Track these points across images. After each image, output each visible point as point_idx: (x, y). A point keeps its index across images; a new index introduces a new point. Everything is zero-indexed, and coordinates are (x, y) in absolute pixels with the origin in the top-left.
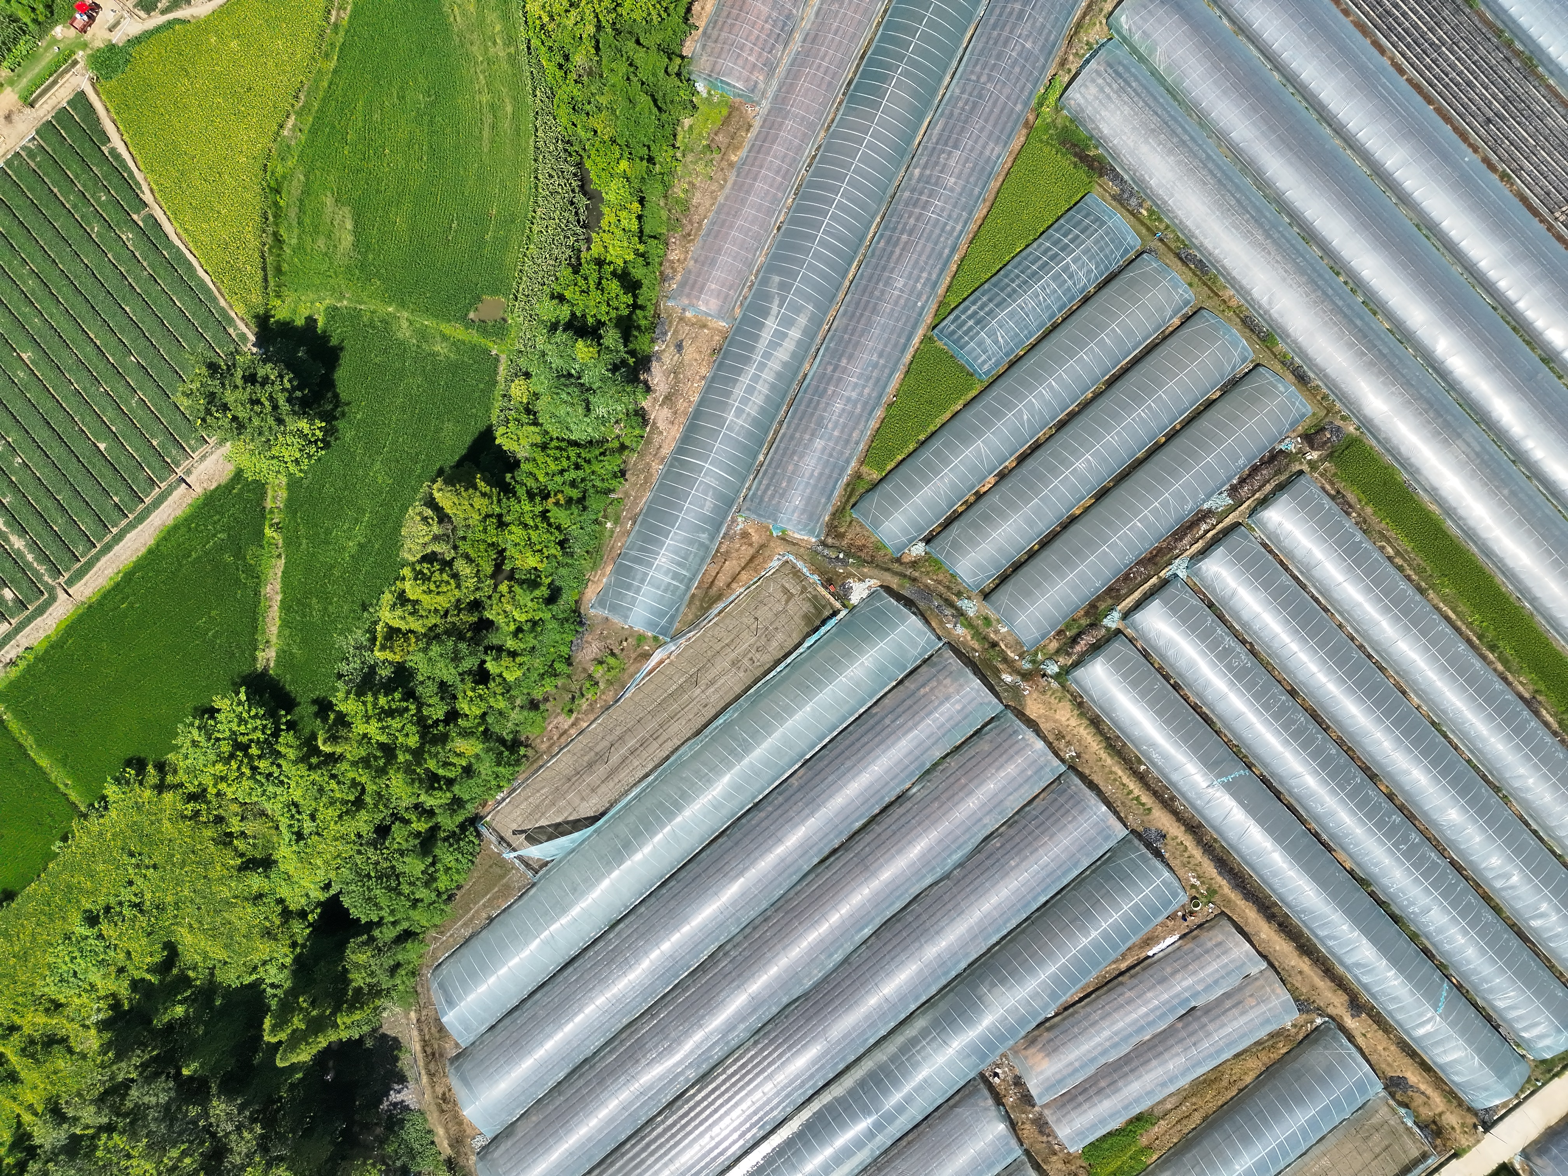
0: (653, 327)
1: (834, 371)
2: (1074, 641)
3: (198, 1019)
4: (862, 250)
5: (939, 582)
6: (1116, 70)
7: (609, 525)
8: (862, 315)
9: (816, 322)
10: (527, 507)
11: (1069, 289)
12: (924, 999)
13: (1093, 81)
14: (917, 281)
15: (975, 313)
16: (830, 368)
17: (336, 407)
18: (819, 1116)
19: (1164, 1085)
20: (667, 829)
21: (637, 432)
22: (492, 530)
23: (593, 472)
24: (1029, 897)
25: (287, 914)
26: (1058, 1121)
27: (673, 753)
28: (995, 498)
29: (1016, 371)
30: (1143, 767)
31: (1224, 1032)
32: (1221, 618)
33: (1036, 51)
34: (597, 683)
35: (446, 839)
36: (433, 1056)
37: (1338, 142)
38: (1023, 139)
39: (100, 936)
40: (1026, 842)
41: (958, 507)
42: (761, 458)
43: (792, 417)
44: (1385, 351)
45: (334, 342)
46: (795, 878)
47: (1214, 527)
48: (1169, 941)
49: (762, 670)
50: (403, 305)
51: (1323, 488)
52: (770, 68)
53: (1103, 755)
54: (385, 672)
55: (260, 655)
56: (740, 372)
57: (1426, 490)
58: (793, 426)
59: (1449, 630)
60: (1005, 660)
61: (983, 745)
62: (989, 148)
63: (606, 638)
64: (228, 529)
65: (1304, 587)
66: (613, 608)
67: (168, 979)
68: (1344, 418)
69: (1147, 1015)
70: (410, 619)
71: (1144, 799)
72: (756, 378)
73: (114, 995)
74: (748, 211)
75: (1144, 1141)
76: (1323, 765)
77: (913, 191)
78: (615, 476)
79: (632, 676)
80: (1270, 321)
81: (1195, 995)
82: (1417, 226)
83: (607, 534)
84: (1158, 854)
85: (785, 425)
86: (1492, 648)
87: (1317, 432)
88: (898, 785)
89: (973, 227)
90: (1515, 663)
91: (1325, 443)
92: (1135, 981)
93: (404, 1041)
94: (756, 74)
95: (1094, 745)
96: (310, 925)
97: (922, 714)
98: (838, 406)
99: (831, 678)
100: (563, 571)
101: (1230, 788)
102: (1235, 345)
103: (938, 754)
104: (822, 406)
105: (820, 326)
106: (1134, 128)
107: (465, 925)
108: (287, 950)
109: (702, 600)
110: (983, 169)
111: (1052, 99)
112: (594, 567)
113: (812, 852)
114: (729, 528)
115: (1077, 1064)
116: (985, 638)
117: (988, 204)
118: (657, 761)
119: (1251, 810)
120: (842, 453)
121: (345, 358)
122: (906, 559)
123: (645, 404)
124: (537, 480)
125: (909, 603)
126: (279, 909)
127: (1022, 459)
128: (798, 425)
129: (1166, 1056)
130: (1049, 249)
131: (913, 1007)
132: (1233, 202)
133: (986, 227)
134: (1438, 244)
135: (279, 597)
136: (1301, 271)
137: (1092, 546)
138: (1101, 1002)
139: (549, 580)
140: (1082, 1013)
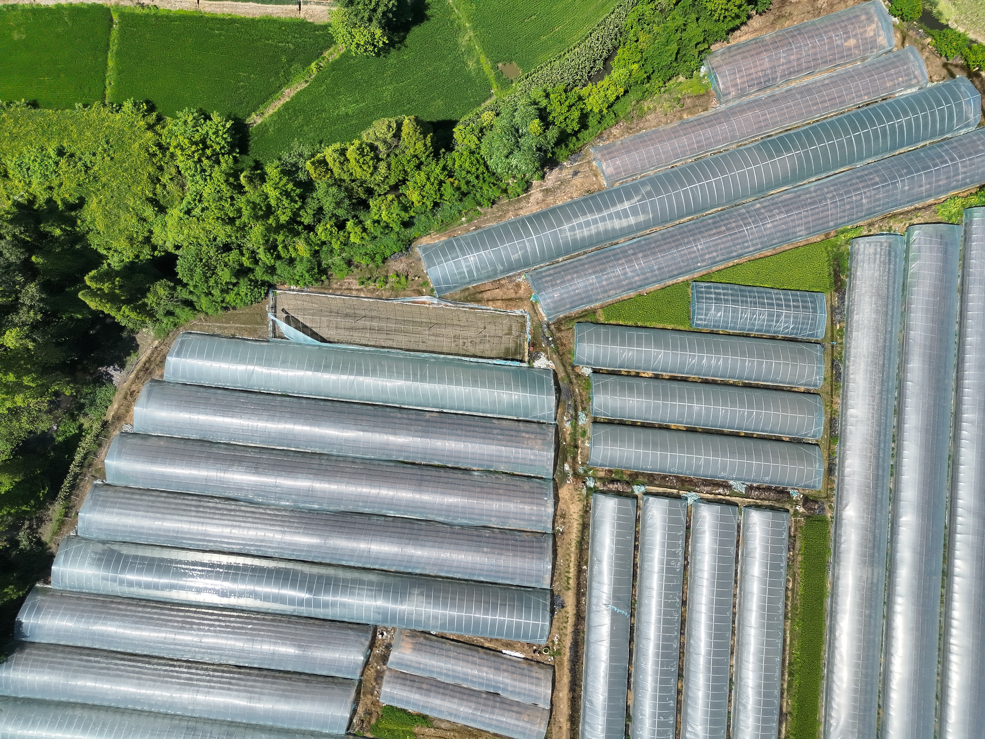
0: (573, 152)
1: (633, 254)
2: (613, 481)
3: (61, 244)
4: (698, 215)
5: (581, 395)
6: (890, 251)
7: (464, 219)
8: (670, 243)
9: (646, 225)
10: (438, 171)
11: (770, 326)
12: (385, 568)
13: (876, 245)
14: (709, 253)
15: (720, 294)
16: (631, 252)
17: (400, 42)
18: (287, 572)
19: (451, 714)
20: (352, 377)
21: (519, 190)
22: (412, 164)
23: (481, 188)
24: (477, 572)
25: (147, 240)
26: (389, 682)
27: (388, 348)
28: (643, 383)
29: (711, 337)
30: (585, 567)
31: (500, 718)
32: (687, 538)
33: (865, 207)
34: (387, 283)
35: (251, 280)
36: (146, 370)
37: (953, 384)
38: (819, 239)
39: (57, 163)
40: (501, 546)
41: (623, 370)
42: (560, 259)
43: (593, 256)
44: (879, 496)
45: (428, 13)
46: (384, 458)
47: (725, 495)
48: (518, 654)
49: (464, 352)
50: (475, 28)
51: (790, 528)
52: (742, 93)
53: (574, 544)
54: (302, 176)
55: (253, 115)
56: (591, 211)
57: (833, 575)
58: (589, 260)
59: (780, 646)
60: (574, 459)
61: (526, 485)
62: (800, 228)
63: (411, 267)
64: (297, 45)
65: (737, 562)
66: (428, 258)
67: (67, 214)
68: (830, 506)
69: (475, 676)
70: (337, 164)
71: (571, 582)
72: (595, 222)
73: (35, 197)
74: (668, 146)
75: (416, 730)
76: (664, 647)
77: (748, 212)
78: (489, 200)
79: (405, 296)
80: (843, 431)
81: (504, 690)
82: (950, 456)
83: (459, 222)
84: (552, 612)
85: (585, 256)
86: (791, 674)
87: (813, 501)
88: (471, 464)
89: (757, 255)
90: (794, 691)
91: (811, 509)
92: (485, 656)
93: (140, 350)
94: (733, 89)
95: (574, 535)
96: (153, 256)
97: (514, 444)
98: (619, 271)
99: (491, 386)
100: (423, 218)
101: (614, 615)
102: (817, 425)
103: (502, 468)
104: (611, 264)
105: (646, 228)
106: (872, 285)
107: (220, 328)
108: (132, 256)
109: (470, 295)
110: (789, 234)
111: (849, 235)
112: (438, 231)
113: (403, 454)
114: (514, 275)
115: (422, 666)
116: (575, 440)
117: (774, 252)
118: (377, 344)
119: (613, 634)
120: (598, 294)
121: (425, 25)
122: (577, 370)
123: (535, 183)
124: (454, 164)
125: (558, 390)
126: (146, 234)
127: (673, 379)
128: (592, 262)
129: (465, 703)
130: (781, 300)
131: (377, 567)
132: (881, 363)
133: (763, 261)
134: (950, 474)
135: (288, 100)
136: (879, 424)
137: (664, 447)
138: (461, 650)
139: (413, 214)
140: (448, 646)
